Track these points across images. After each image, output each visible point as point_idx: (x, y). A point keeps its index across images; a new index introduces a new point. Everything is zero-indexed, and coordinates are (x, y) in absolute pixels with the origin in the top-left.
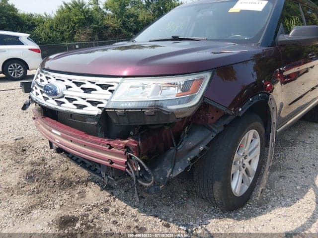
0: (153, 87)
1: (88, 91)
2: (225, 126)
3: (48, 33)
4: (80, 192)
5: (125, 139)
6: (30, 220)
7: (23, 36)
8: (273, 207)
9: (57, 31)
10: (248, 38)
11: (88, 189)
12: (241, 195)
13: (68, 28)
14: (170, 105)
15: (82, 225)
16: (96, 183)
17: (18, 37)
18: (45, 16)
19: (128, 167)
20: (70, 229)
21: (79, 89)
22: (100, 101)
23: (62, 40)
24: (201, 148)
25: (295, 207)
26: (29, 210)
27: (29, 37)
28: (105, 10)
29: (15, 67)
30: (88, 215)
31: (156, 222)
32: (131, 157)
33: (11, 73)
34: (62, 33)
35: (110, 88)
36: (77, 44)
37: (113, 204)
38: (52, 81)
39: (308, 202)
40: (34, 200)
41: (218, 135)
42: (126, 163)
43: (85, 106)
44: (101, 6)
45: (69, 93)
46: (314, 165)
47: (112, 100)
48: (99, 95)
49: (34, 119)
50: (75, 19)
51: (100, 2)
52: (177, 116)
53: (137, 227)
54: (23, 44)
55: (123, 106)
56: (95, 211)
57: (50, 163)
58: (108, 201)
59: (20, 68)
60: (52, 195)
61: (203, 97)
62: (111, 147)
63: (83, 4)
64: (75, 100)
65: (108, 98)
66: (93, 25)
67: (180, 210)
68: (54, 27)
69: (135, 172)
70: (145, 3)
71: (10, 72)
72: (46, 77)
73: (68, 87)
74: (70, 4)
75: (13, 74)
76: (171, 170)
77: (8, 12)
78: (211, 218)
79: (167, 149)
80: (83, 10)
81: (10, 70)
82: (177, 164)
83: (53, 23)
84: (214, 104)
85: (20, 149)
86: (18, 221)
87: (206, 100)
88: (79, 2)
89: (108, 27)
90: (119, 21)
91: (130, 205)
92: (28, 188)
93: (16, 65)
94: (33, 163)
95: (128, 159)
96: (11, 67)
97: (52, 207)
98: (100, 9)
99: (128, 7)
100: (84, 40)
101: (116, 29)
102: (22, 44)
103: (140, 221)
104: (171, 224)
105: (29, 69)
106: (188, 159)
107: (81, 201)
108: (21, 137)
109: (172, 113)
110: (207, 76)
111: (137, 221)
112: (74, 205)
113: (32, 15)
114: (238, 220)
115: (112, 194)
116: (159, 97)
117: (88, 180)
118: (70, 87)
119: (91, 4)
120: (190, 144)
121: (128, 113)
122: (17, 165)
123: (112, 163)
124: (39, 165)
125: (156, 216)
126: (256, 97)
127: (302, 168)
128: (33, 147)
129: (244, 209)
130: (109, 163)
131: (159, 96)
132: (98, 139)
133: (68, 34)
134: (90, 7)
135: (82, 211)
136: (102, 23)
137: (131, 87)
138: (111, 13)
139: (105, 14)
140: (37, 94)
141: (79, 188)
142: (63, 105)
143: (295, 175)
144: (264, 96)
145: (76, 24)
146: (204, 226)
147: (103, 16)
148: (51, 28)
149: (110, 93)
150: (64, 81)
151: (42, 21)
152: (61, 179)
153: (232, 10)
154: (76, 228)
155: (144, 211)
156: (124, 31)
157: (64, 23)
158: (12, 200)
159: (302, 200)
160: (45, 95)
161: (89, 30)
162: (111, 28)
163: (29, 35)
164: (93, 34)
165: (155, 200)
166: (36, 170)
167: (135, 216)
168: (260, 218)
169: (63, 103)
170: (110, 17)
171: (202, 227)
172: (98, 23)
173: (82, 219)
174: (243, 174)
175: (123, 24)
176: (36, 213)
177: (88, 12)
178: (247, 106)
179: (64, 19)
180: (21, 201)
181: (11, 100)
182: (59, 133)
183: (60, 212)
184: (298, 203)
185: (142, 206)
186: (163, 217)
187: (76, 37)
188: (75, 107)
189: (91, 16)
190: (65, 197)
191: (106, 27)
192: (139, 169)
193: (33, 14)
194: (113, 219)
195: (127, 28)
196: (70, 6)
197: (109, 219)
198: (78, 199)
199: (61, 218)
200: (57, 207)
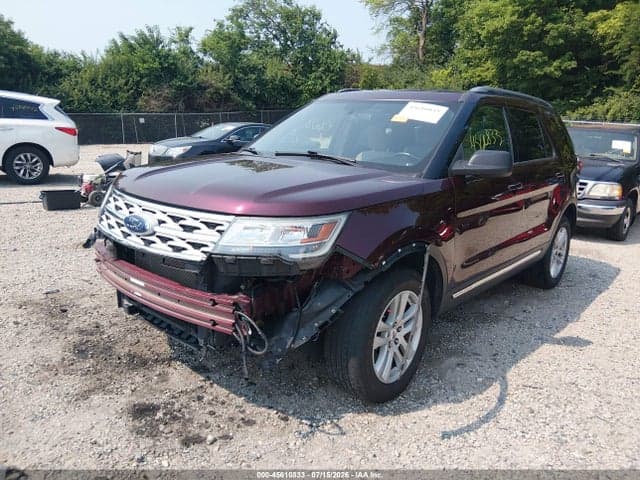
0: (273, 229)
1: (188, 229)
2: (366, 283)
3: (87, 91)
4: (160, 374)
5: (234, 294)
6: (89, 408)
7: (48, 104)
8: (435, 402)
9: (105, 89)
10: (411, 164)
11: (171, 370)
12: (391, 381)
13: (126, 84)
14: (293, 253)
15: (165, 414)
16: (183, 362)
17: (37, 105)
18: (82, 59)
19: (236, 331)
20: (148, 418)
21: (176, 226)
22: (205, 243)
23: (113, 107)
24: (333, 311)
25: (466, 403)
26: (85, 395)
27: (60, 105)
28: (201, 55)
29: (27, 160)
30: (173, 404)
31: (269, 414)
32: (240, 316)
33: (19, 171)
34: (114, 93)
35: (218, 228)
36: (142, 116)
37: (209, 390)
38: (137, 211)
39: (488, 399)
40: (91, 382)
41: (357, 295)
42: (234, 325)
43: (184, 249)
44: (195, 48)
45: (161, 230)
46: (514, 352)
47: (220, 243)
48: (204, 235)
49: (97, 261)
50: (142, 67)
51: (193, 38)
52: (302, 268)
53: (243, 419)
54: (46, 118)
55: (234, 251)
56: (184, 399)
57: (110, 332)
58: (202, 387)
59: (37, 162)
60: (117, 377)
61: (335, 245)
62: (215, 304)
63: (159, 41)
64: (171, 240)
65: (215, 239)
66: (177, 82)
67: (305, 402)
68: (100, 81)
69: (245, 337)
70: (278, 47)
71: (17, 168)
72: (126, 204)
73: (161, 222)
74: (133, 38)
75: (22, 172)
76: (292, 338)
77: (11, 47)
78: (346, 412)
79: (289, 310)
80: (158, 53)
81: (17, 165)
82: (301, 331)
83: (96, 72)
84: (349, 255)
85: (56, 310)
86: (71, 408)
87: (339, 250)
88: (152, 37)
89: (205, 89)
90: (227, 77)
91: (234, 393)
92: (78, 365)
93: (29, 155)
94: (81, 332)
95: (236, 320)
96: (20, 159)
97: (119, 392)
98: (192, 51)
99: (246, 52)
100: (158, 110)
101: (221, 92)
102: (44, 117)
103: (248, 412)
104: (291, 418)
105: (53, 165)
106: (316, 325)
107: (163, 386)
108: (54, 289)
109: (295, 263)
110: (342, 219)
111: (243, 412)
112: (152, 391)
113: (56, 54)
114: (384, 415)
115: (209, 378)
116: (280, 243)
117: (171, 359)
118: (164, 222)
119: (175, 42)
120: (320, 305)
121: (240, 261)
122: (57, 333)
123: (215, 324)
124: (92, 335)
125: (270, 408)
126: (407, 247)
127: (495, 355)
128: (78, 306)
129: (395, 402)
130: (210, 325)
131: (279, 241)
132: (198, 293)
133: (126, 95)
134: (173, 46)
135: (164, 398)
136: (194, 80)
137: (246, 228)
138: (213, 61)
139: (201, 62)
140: (111, 227)
141: (159, 369)
142: (152, 245)
143: (480, 363)
144: (420, 247)
145: (142, 77)
146: (335, 421)
147: (197, 67)
148: (93, 81)
149: (219, 234)
150: (154, 213)
151: (75, 67)
152: (129, 355)
153: (396, 118)
154: (157, 418)
155: (253, 401)
156: (235, 96)
157: (120, 75)
158: (57, 382)
159: (480, 396)
160: (125, 229)
161: (167, 91)
162: (211, 90)
163: (58, 102)
164: (175, 99)
165: (270, 388)
166: (87, 341)
167: (241, 407)
168: (412, 414)
169: (154, 242)
170: (210, 69)
171: (332, 422)
172: (187, 78)
173: (165, 407)
174: (395, 354)
175: (235, 83)
176: (96, 399)
177: (167, 56)
178: (394, 259)
179: (120, 66)
180: (71, 383)
181: (24, 222)
182: (142, 284)
183: (133, 398)
184: (474, 399)
185: (251, 394)
186: (280, 408)
187: (140, 103)
188: (170, 249)
189: (172, 64)
190: (138, 379)
191: (202, 88)
192: (250, 332)
193: (60, 52)
194: (210, 409)
195: (241, 92)
196: (133, 42)
197: (205, 409)
198: (157, 383)
199: (135, 406)
200: (128, 391)
